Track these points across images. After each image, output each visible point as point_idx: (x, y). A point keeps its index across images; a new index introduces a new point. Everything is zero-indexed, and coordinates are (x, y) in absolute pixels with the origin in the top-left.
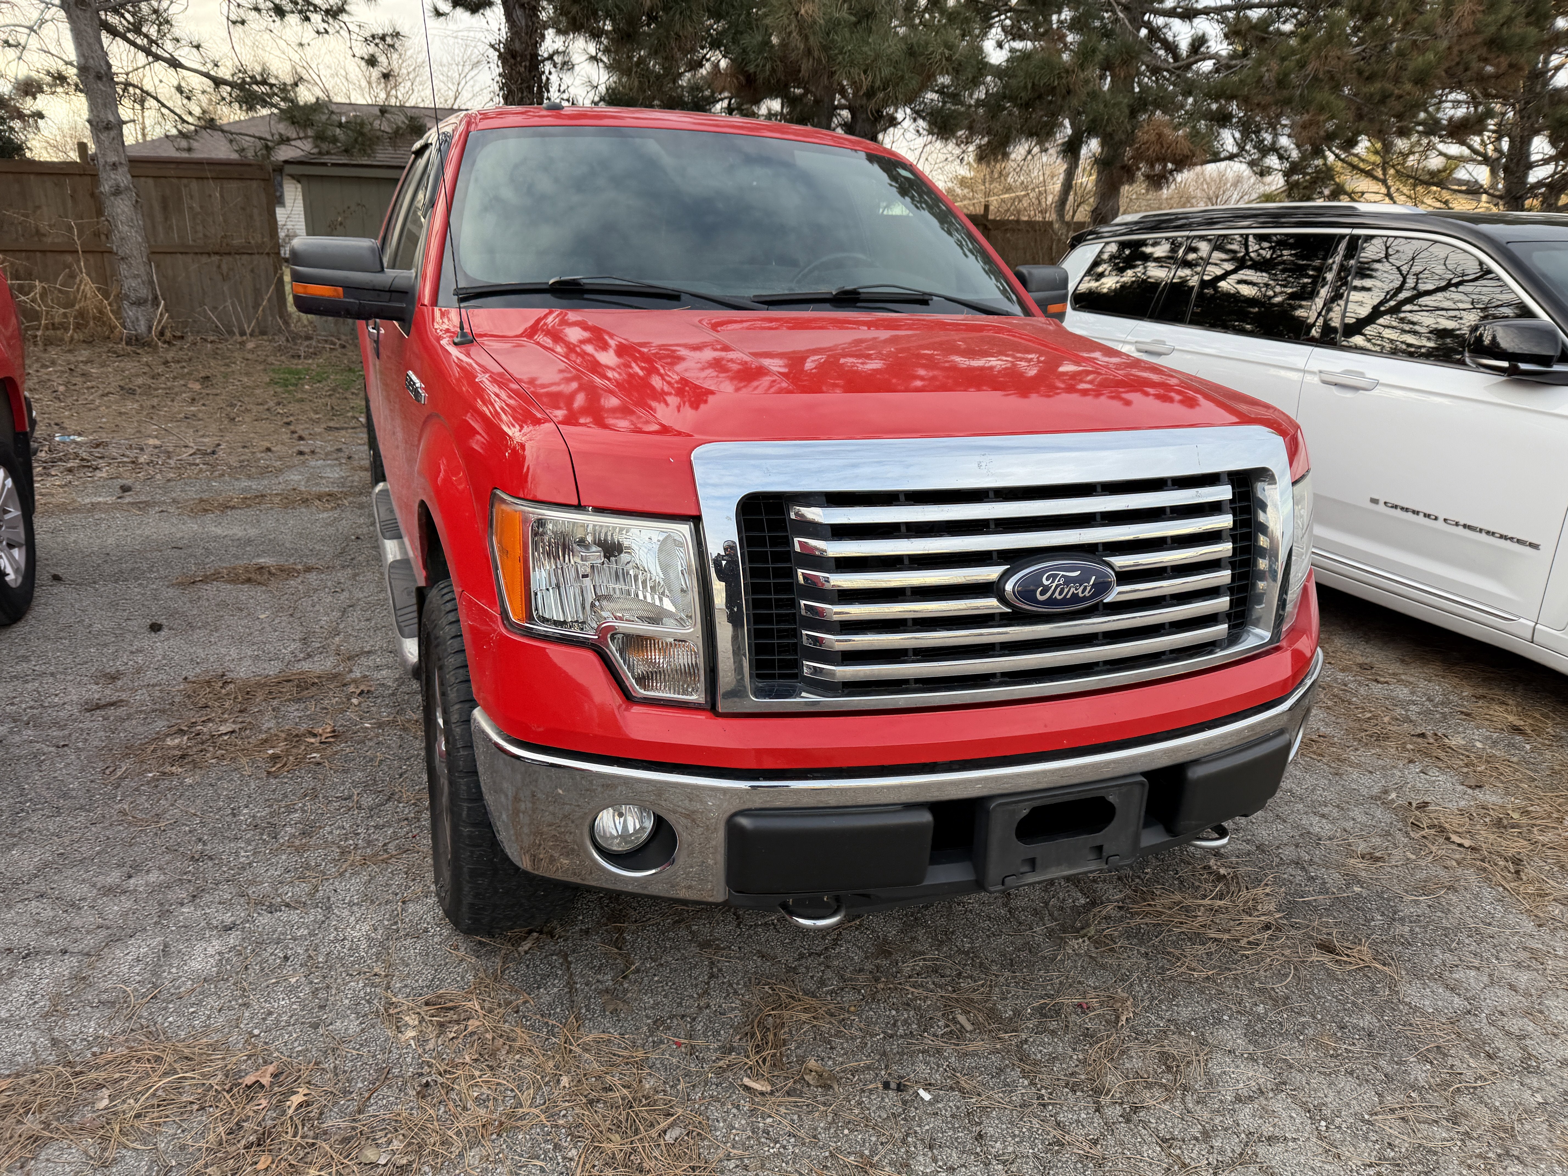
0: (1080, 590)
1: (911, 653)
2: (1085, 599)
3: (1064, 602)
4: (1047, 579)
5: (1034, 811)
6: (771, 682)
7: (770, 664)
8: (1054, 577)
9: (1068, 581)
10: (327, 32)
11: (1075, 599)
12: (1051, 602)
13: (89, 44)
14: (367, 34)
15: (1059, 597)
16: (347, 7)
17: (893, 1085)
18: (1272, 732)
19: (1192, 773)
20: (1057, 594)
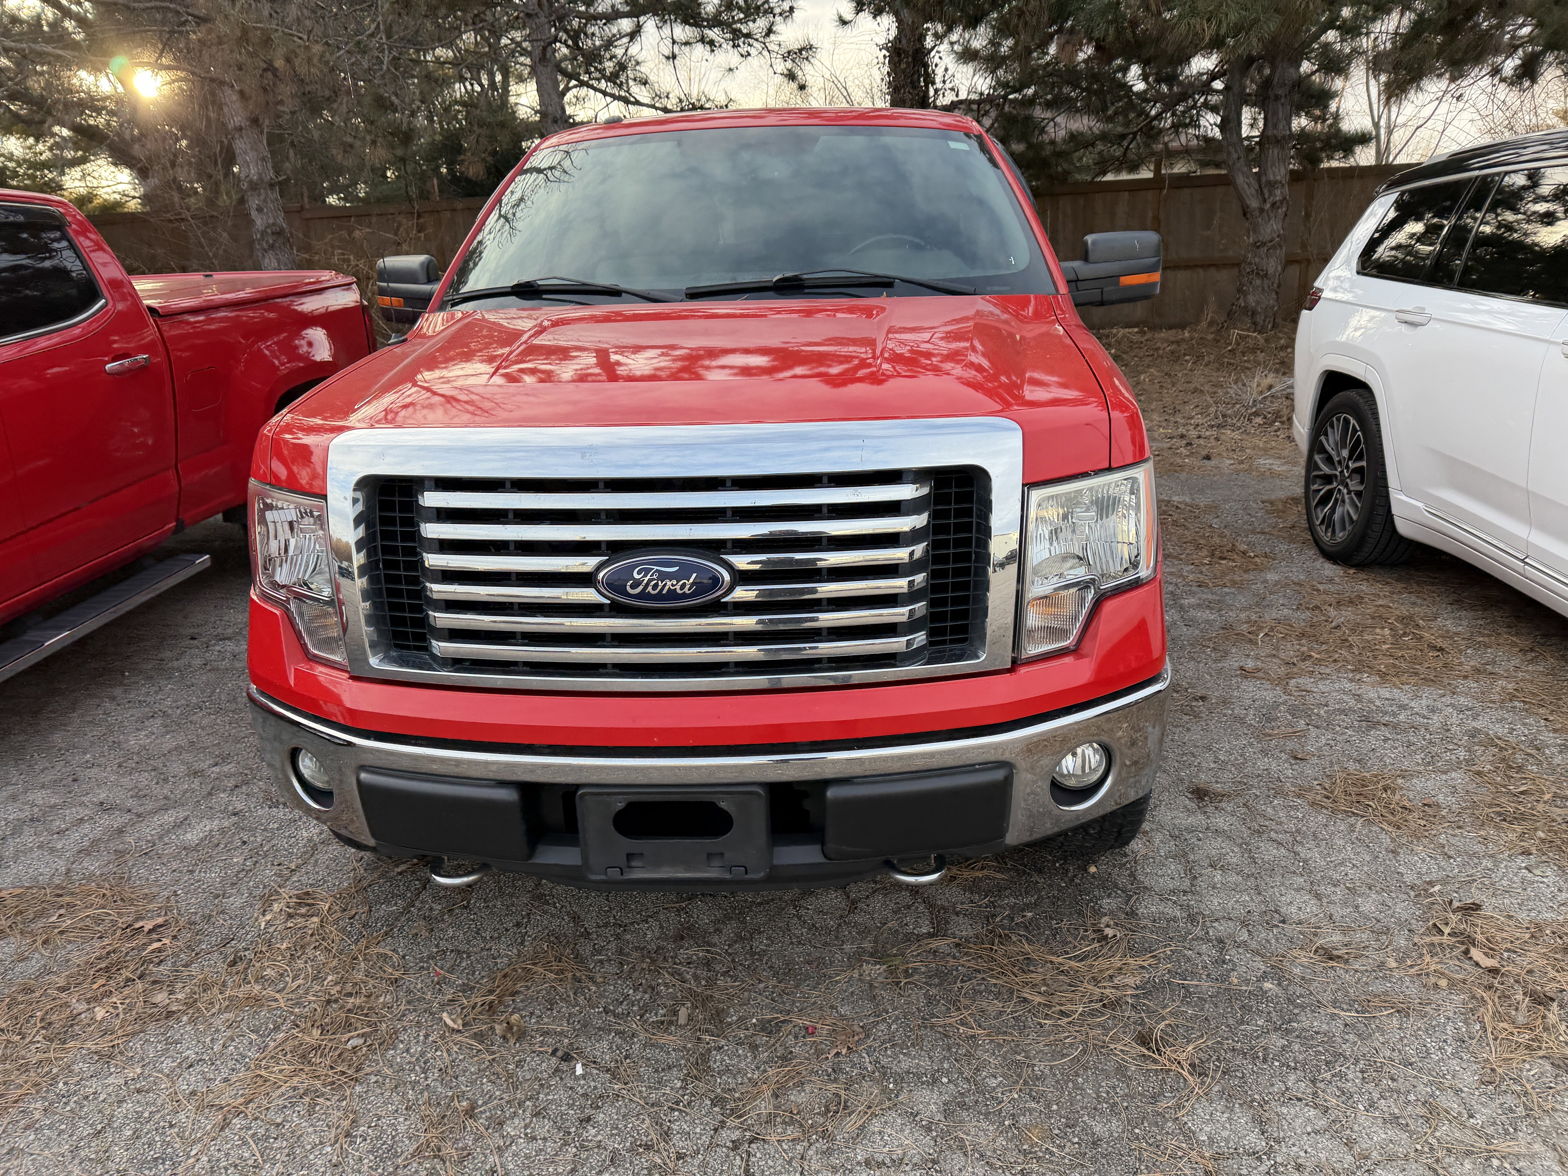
0: (678, 587)
1: (519, 636)
2: (684, 596)
3: (660, 597)
4: (639, 573)
5: (630, 805)
6: (405, 652)
7: (405, 636)
8: (647, 571)
9: (663, 576)
10: (749, 54)
11: (672, 595)
12: (643, 596)
13: (549, 95)
14: (783, 51)
15: (653, 592)
16: (774, 29)
17: (560, 1053)
18: (979, 764)
19: (831, 793)
20: (650, 589)
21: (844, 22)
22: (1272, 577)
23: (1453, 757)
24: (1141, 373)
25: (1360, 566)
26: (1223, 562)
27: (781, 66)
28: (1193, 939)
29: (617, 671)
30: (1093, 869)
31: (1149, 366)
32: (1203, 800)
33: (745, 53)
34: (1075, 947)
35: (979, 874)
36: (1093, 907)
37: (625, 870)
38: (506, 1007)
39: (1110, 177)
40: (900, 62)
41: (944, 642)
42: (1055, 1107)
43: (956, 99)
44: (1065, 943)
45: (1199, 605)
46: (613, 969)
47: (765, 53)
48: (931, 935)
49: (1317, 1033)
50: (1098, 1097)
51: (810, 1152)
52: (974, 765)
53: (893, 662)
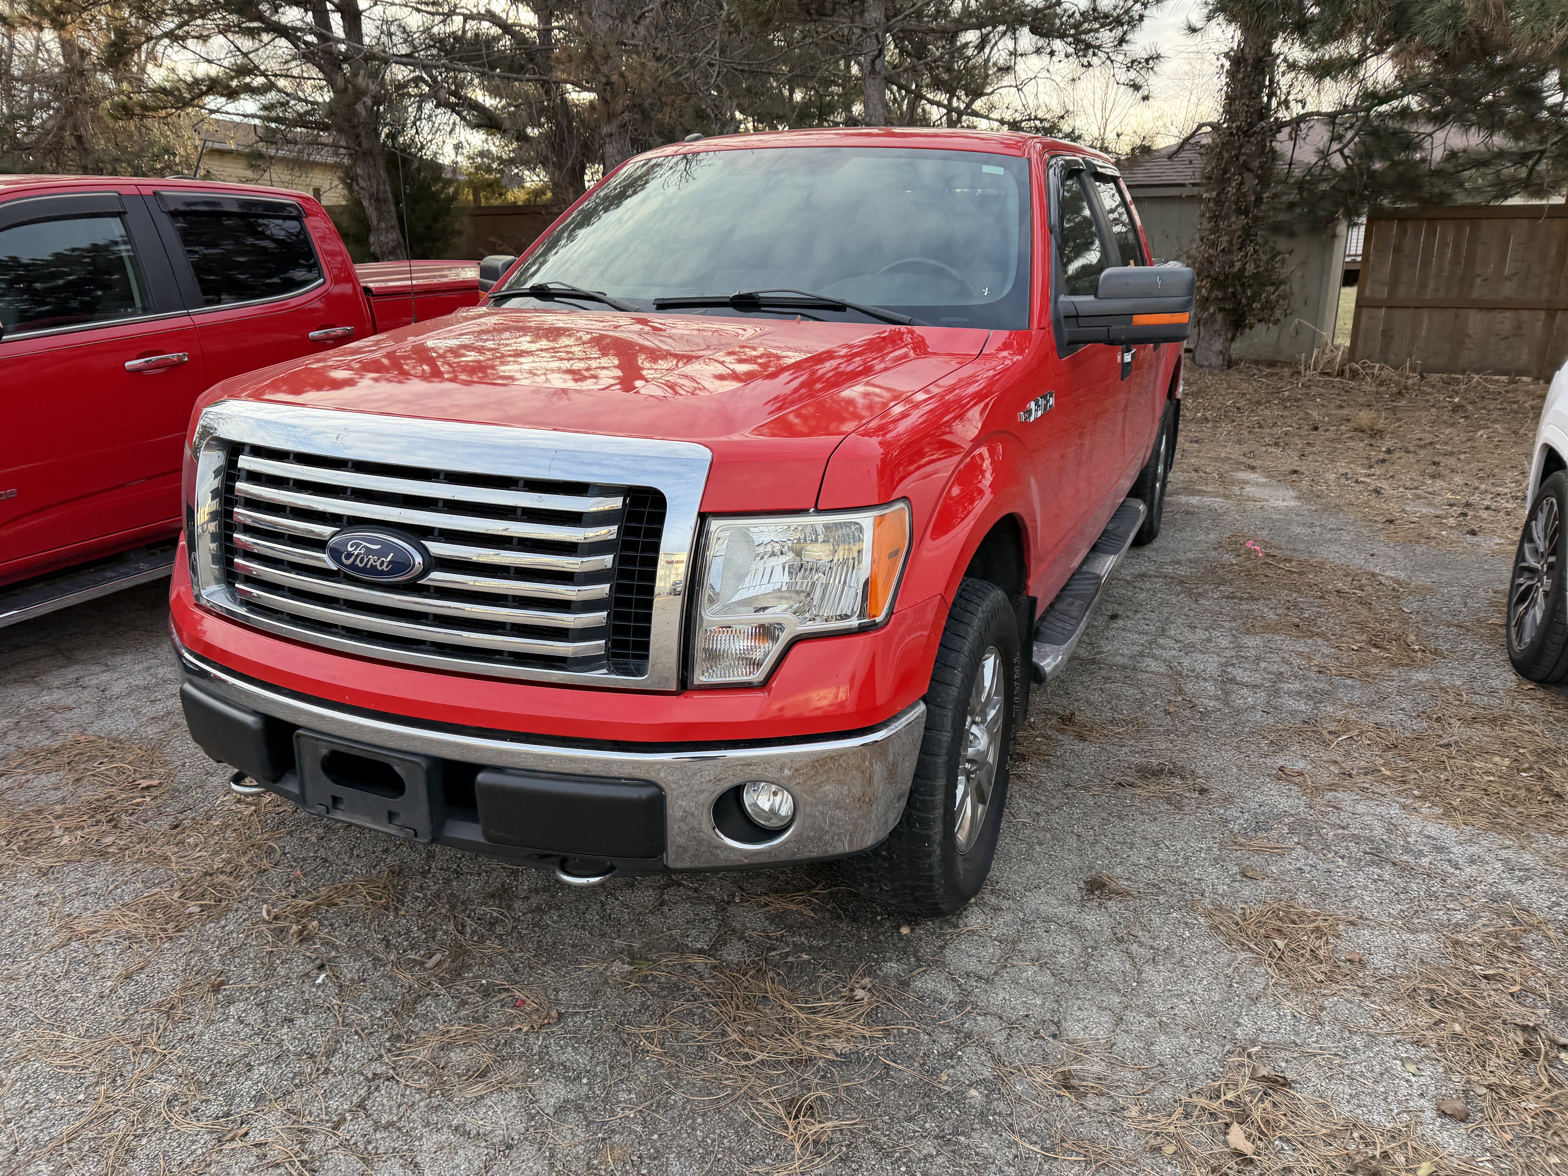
0: (378, 563)
1: (286, 590)
2: (382, 573)
3: (364, 570)
4: (351, 546)
5: (334, 754)
7: (233, 575)
8: (358, 545)
9: (369, 552)
11: (373, 570)
12: (353, 566)
14: (1128, 60)
15: (360, 565)
17: (318, 962)
18: (625, 779)
19: (481, 777)
20: (358, 562)
21: (1193, 30)
22: (1421, 676)
23: (1445, 917)
24: (1480, 427)
25: (1543, 682)
26: (1374, 650)
27: (1124, 76)
28: (943, 1026)
29: (343, 632)
30: (905, 930)
31: (1496, 421)
32: (1092, 893)
33: (1086, 64)
34: (820, 999)
35: (794, 907)
36: (871, 966)
37: (331, 809)
38: (318, 914)
39: (1511, 202)
40: (1238, 71)
41: (626, 656)
42: (655, 1137)
43: (1302, 112)
44: (814, 992)
45: (1300, 693)
46: (419, 907)
47: (1109, 62)
48: (701, 951)
49: (977, 1154)
50: (703, 1141)
51: (422, 1104)
52: (620, 779)
53: (563, 665)
